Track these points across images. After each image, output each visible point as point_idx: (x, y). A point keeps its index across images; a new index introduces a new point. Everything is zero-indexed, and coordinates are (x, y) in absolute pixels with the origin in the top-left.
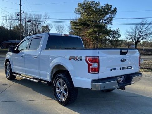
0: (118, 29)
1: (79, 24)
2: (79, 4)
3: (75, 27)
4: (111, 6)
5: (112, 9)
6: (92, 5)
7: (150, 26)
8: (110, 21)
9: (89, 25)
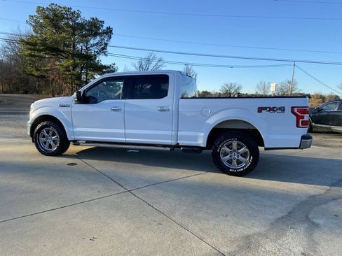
0: (114, 64)
1: (41, 48)
2: (39, 7)
3: (29, 52)
4: (102, 22)
5: (104, 28)
6: (67, 14)
7: (159, 64)
8: (103, 49)
9: (63, 51)
